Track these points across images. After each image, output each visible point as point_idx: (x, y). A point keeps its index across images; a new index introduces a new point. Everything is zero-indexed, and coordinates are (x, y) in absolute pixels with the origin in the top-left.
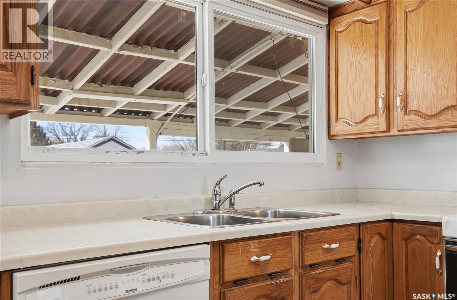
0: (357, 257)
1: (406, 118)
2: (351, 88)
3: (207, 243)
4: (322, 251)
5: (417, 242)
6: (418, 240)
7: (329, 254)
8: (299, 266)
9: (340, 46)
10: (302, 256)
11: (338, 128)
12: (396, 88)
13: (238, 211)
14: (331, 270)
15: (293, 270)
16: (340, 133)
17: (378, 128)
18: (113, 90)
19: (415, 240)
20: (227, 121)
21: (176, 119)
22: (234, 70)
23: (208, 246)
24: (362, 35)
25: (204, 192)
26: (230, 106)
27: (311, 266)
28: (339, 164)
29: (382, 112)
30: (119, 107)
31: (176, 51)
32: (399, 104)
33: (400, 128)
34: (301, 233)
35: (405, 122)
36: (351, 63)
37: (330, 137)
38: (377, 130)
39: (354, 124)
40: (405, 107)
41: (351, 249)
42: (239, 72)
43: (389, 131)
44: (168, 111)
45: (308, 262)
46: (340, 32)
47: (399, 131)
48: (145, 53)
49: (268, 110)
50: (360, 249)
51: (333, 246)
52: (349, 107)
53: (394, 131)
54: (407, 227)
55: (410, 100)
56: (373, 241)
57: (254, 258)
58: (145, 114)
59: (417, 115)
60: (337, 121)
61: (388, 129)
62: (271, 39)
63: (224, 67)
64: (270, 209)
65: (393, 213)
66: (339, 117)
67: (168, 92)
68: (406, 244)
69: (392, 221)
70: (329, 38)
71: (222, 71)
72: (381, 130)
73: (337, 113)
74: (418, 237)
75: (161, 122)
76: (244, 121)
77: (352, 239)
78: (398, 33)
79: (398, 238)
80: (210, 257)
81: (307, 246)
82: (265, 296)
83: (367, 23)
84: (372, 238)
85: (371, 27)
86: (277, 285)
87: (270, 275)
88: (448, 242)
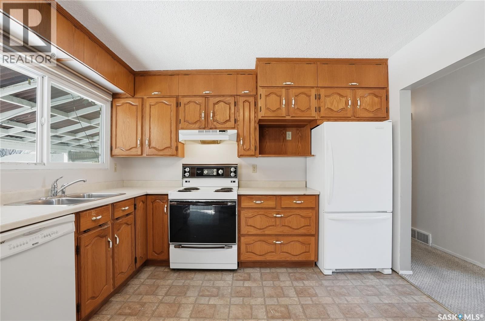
0: (134, 212)
2: (124, 133)
3: (72, 214)
4: (121, 211)
5: (157, 203)
6: (158, 202)
7: (124, 212)
8: (112, 219)
9: (118, 112)
10: (113, 215)
11: (117, 152)
12: (145, 136)
13: (67, 196)
14: (124, 219)
15: (110, 222)
16: (118, 154)
17: (137, 153)
19: (156, 202)
23: (74, 215)
24: (130, 110)
27: (117, 219)
28: (115, 169)
29: (139, 146)
32: (147, 144)
33: (147, 154)
34: (113, 204)
35: (149, 151)
36: (124, 121)
37: (112, 155)
38: (137, 154)
39: (125, 150)
40: (149, 145)
41: (132, 209)
43: (142, 155)
45: (115, 217)
46: (118, 106)
47: (147, 155)
49: (57, 134)
50: (135, 208)
51: (126, 208)
52: (123, 142)
53: (144, 155)
54: (153, 197)
55: (152, 142)
56: (140, 205)
57: (94, 218)
59: (154, 149)
60: (116, 148)
61: (142, 154)
62: (73, 98)
64: (85, 193)
65: (147, 191)
66: (117, 146)
68: (153, 204)
69: (147, 195)
70: (112, 108)
71: (30, 109)
72: (139, 154)
73: (116, 144)
74: (157, 201)
77: (132, 204)
78: (147, 112)
79: (149, 202)
80: (74, 220)
81: (114, 210)
82: (98, 236)
83: (132, 105)
84: (140, 203)
85: (135, 107)
86: (103, 229)
87: (100, 225)
88: (170, 201)
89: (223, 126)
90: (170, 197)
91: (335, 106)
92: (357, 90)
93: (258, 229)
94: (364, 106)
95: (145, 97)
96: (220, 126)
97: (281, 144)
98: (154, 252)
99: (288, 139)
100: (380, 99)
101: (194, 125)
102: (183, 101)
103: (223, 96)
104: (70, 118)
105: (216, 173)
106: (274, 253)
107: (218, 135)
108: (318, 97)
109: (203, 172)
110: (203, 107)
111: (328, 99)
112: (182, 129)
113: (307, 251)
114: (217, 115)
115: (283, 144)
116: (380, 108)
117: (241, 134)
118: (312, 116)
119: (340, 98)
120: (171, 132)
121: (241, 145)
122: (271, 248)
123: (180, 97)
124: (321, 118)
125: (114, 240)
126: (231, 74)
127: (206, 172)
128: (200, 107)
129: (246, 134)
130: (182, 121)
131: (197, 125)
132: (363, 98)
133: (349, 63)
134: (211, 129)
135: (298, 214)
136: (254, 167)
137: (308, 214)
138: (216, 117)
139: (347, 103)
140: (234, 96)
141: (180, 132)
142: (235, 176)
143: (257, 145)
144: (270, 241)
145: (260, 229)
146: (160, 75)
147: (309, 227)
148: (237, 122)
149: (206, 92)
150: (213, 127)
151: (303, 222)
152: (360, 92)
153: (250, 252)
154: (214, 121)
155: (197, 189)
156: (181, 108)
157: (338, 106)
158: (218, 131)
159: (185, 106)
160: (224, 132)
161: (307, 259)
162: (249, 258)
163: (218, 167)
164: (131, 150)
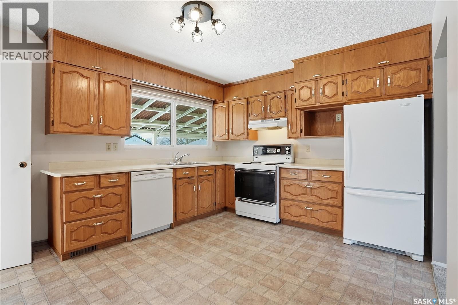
0: (214, 174)
1: (232, 136)
4: (203, 172)
7: (205, 173)
8: (197, 176)
9: (216, 113)
10: (198, 173)
11: (216, 138)
12: (230, 127)
13: (182, 162)
14: (206, 177)
15: (195, 177)
18: (141, 121)
20: (185, 131)
21: (165, 130)
22: (186, 115)
23: (172, 169)
24: (222, 111)
25: (173, 157)
26: (185, 126)
27: (200, 176)
28: (217, 149)
29: (227, 134)
30: (143, 127)
31: (165, 109)
34: (197, 167)
36: (219, 118)
37: (214, 140)
38: (226, 139)
39: (220, 137)
40: (232, 133)
41: (212, 172)
42: (188, 115)
44: (161, 128)
45: (199, 175)
46: (216, 109)
47: (231, 140)
48: (154, 110)
50: (215, 172)
51: (206, 171)
52: (218, 131)
54: (229, 166)
55: (233, 131)
57: (184, 173)
58: (152, 129)
59: (235, 135)
60: (215, 136)
61: (228, 139)
63: (182, 114)
65: (226, 163)
66: (216, 134)
67: (162, 121)
69: (226, 165)
70: (213, 111)
75: (159, 132)
76: (191, 131)
77: (213, 169)
80: (172, 172)
81: (199, 171)
82: (187, 182)
83: (223, 107)
84: (219, 169)
85: (224, 108)
86: (190, 180)
87: (189, 177)
88: (236, 169)
89: (276, 115)
90: (236, 167)
91: (362, 88)
92: (387, 68)
93: (294, 195)
94: (396, 82)
95: (230, 101)
96: (275, 116)
97: (331, 126)
98: (229, 202)
99: (337, 120)
100: (418, 72)
101: (258, 117)
102: (251, 100)
103: (277, 93)
104: (203, 117)
105: (275, 152)
106: (306, 217)
107: (274, 123)
108: (345, 82)
109: (266, 151)
110: (263, 103)
111: (355, 83)
112: (251, 120)
113: (334, 220)
114: (272, 108)
115: (333, 126)
116: (418, 81)
117: (290, 121)
118: (339, 100)
119: (367, 80)
120: (244, 123)
121: (290, 130)
122: (303, 212)
123: (249, 98)
124: (348, 101)
125: (198, 187)
126: (282, 75)
127: (268, 151)
128: (261, 103)
129: (294, 120)
130: (251, 114)
131: (260, 117)
132: (394, 75)
133: (378, 43)
134: (269, 118)
135: (326, 187)
136: (308, 147)
137: (334, 187)
138: (272, 109)
139: (375, 83)
140: (284, 91)
141: (250, 122)
142: (289, 154)
143: (302, 128)
144: (303, 206)
145: (295, 196)
146: (237, 85)
147: (335, 199)
148: (287, 111)
149: (265, 92)
150: (270, 117)
151: (330, 194)
152: (390, 70)
153: (287, 213)
154: (270, 112)
155: (260, 163)
156: (250, 106)
157: (365, 87)
158: (274, 119)
159: (252, 104)
160: (278, 120)
161: (333, 228)
162: (286, 217)
163: (277, 147)
164: (223, 136)
